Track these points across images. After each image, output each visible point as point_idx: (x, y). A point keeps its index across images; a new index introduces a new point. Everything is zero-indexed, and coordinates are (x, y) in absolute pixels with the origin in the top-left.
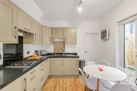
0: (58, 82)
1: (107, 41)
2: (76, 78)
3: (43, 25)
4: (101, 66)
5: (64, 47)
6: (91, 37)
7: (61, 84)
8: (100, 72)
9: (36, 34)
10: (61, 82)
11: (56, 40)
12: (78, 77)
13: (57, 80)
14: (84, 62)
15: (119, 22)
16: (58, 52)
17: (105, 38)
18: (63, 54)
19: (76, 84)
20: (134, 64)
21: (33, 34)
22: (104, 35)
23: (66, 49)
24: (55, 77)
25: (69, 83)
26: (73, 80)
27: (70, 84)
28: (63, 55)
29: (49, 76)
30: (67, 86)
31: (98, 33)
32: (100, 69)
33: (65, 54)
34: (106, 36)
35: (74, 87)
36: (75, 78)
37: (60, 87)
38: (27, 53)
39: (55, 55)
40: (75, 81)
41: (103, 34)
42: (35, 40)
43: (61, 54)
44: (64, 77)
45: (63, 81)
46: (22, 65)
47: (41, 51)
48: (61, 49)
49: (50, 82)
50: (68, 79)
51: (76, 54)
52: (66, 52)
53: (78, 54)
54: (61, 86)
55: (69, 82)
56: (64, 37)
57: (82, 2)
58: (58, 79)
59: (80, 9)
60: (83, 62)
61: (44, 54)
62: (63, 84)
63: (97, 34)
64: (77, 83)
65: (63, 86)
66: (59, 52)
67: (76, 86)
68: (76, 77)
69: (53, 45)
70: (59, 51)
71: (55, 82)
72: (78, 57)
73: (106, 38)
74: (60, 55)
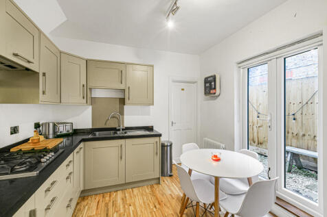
0: (111, 204)
1: (215, 99)
2: (155, 186)
3: (61, 49)
4: (216, 152)
5: (122, 113)
6: (183, 89)
7: (121, 207)
8: (215, 163)
9: (44, 74)
10: (119, 201)
11: (98, 94)
12: (159, 183)
13: (107, 198)
14: (171, 145)
15: (240, 63)
16: (106, 124)
17: (212, 91)
18: (119, 130)
19: (157, 199)
20: (254, 142)
21: (37, 73)
22: (210, 85)
23: (125, 116)
24: (99, 192)
25: (141, 201)
26: (148, 191)
27: (144, 203)
28: (118, 132)
29: (83, 192)
30: (138, 209)
31: (196, 82)
32: (216, 156)
33: (123, 130)
34: (215, 88)
35: (155, 206)
36: (152, 186)
37: (120, 214)
38: (12, 134)
39: (97, 133)
40: (153, 194)
41: (208, 85)
42: (44, 93)
43: (115, 130)
44: (125, 187)
45: (124, 199)
46: (11, 171)
47: (54, 125)
48: (114, 117)
49: (89, 208)
50: (136, 191)
51: (150, 129)
52: (126, 125)
53: (154, 129)
54: (122, 211)
55: (138, 198)
56: (122, 87)
57: (178, 8)
58: (110, 196)
59: (170, 24)
60: (167, 146)
61: (65, 132)
62: (126, 206)
63: (194, 83)
64: (159, 196)
65: (127, 210)
66: (107, 126)
67: (159, 204)
68: (153, 182)
69: (91, 107)
70: (108, 122)
71: (102, 205)
72: (160, 135)
73: (215, 93)
74: (111, 133)
